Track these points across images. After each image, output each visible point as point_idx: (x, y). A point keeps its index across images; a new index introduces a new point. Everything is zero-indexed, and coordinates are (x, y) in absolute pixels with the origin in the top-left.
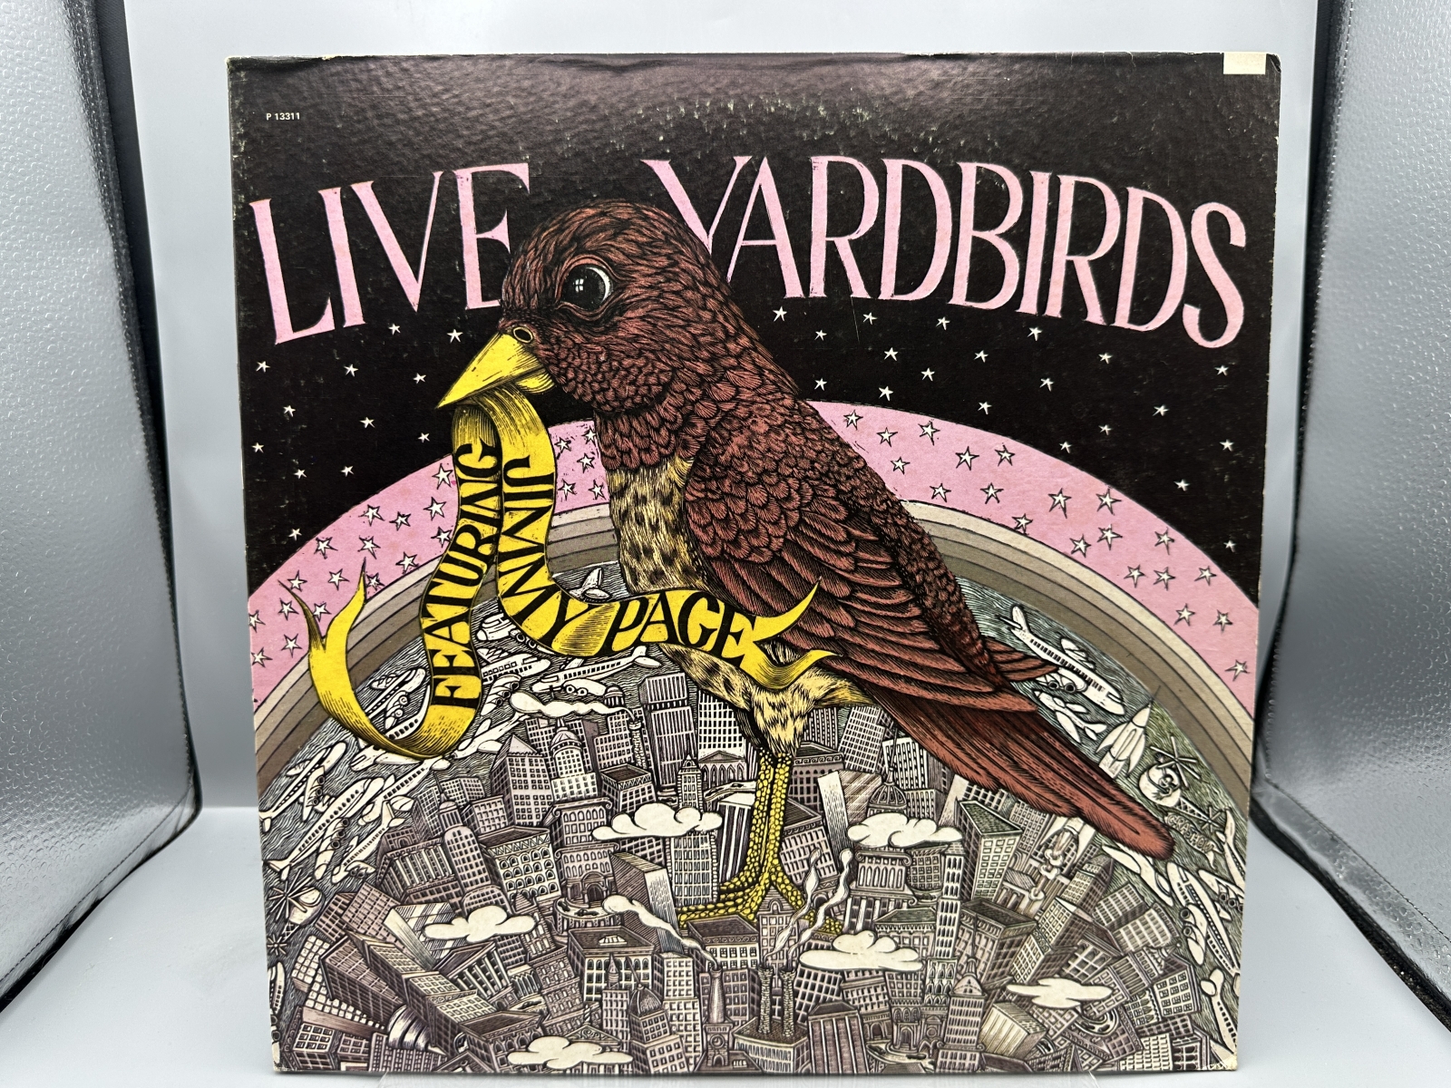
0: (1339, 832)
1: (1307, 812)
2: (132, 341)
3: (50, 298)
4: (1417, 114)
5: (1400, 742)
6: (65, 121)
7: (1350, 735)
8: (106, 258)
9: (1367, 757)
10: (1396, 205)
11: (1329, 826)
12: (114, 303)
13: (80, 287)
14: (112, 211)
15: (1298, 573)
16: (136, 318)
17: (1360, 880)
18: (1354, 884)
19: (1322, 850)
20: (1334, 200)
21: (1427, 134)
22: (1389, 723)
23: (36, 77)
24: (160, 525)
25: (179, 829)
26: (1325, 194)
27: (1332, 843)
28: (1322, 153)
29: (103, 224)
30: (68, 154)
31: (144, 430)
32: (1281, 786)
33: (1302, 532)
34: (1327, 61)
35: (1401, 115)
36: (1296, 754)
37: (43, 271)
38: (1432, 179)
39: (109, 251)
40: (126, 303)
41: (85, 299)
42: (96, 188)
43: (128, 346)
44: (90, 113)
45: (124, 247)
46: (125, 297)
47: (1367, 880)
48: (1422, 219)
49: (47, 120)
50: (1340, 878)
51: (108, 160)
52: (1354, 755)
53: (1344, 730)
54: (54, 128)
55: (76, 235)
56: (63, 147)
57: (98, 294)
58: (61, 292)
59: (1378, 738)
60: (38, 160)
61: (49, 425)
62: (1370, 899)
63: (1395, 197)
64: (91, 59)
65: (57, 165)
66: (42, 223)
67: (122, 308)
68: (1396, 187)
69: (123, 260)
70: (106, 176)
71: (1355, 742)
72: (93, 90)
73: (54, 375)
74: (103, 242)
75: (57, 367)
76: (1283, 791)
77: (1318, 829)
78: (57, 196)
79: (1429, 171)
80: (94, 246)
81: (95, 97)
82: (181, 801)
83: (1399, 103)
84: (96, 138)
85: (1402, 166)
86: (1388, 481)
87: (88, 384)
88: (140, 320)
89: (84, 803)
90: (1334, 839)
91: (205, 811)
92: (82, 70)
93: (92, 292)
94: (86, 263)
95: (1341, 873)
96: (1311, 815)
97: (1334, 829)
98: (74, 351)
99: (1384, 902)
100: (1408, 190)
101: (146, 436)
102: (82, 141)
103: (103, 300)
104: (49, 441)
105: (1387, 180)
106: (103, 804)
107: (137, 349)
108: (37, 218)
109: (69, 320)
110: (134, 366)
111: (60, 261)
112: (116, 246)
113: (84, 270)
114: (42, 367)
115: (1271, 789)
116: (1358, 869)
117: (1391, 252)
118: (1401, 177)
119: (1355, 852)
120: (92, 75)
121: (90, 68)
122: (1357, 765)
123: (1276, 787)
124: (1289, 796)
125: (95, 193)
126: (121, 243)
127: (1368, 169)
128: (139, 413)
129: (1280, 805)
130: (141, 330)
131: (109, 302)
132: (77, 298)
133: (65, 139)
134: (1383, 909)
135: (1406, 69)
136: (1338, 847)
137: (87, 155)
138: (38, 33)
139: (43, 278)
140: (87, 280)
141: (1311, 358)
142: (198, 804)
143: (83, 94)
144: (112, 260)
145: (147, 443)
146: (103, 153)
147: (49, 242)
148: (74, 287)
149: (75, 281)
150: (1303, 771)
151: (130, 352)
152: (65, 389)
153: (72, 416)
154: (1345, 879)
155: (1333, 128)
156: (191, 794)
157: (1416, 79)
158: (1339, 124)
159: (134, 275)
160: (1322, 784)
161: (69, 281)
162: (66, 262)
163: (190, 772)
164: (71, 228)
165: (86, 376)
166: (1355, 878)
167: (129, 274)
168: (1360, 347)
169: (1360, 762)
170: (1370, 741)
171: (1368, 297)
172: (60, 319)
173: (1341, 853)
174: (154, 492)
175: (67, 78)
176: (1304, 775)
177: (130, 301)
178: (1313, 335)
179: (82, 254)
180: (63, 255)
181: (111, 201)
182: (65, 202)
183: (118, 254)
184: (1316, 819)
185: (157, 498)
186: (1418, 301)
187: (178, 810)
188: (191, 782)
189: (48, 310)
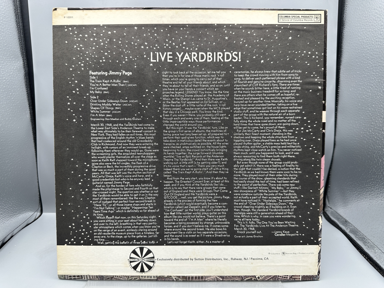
0: (347, 219)
1: (339, 214)
2: (27, 87)
3: (5, 74)
4: (364, 28)
5: (363, 193)
6: (11, 28)
7: (350, 192)
8: (21, 64)
9: (354, 198)
10: (359, 52)
11: (345, 218)
12: (23, 76)
13: (13, 71)
14: (23, 52)
15: (336, 150)
16: (28, 81)
17: (353, 232)
18: (351, 233)
19: (343, 224)
20: (343, 52)
21: (366, 33)
22: (359, 188)
23: (3, 16)
24: (33, 136)
25: (36, 218)
26: (341, 51)
27: (346, 222)
28: (340, 41)
29: (20, 56)
30: (11, 36)
31: (30, 110)
32: (332, 208)
33: (337, 140)
34: (341, 17)
35: (360, 29)
36: (336, 199)
37: (3, 66)
38: (368, 45)
39: (22, 63)
40: (26, 77)
41: (15, 74)
42: (19, 46)
43: (26, 88)
44: (18, 26)
45: (26, 62)
46: (26, 75)
47: (355, 231)
48: (366, 55)
49: (6, 27)
50: (348, 232)
51: (22, 39)
52: (351, 198)
53: (348, 191)
54: (8, 29)
55: (13, 58)
56: (10, 34)
57: (18, 74)
58: (8, 72)
59: (357, 193)
60: (3, 37)
61: (4, 107)
62: (355, 236)
63: (359, 50)
64: (18, 13)
65: (8, 39)
66: (3, 54)
67: (25, 78)
68: (359, 47)
69: (25, 65)
70: (22, 43)
71: (351, 194)
72: (19, 21)
73: (5, 94)
74: (20, 60)
75: (6, 92)
76: (332, 209)
77: (342, 219)
78: (8, 47)
79: (367, 43)
80: (18, 61)
81: (19, 23)
82: (37, 211)
83: (359, 26)
84: (19, 33)
85: (360, 42)
86: (358, 124)
87: (15, 97)
88: (30, 82)
89: (9, 208)
90: (346, 221)
91: (43, 214)
92: (16, 15)
93: (16, 73)
94: (15, 65)
95: (348, 230)
96: (340, 215)
97: (346, 218)
98: (11, 88)
99: (359, 237)
100: (362, 48)
101: (30, 112)
102: (15, 33)
103: (19, 75)
104: (3, 111)
105: (356, 46)
106: (15, 209)
107: (29, 89)
108: (2, 52)
109: (10, 80)
110: (28, 93)
111: (8, 64)
112: (24, 61)
113: (15, 67)
114: (2, 91)
115: (330, 209)
116: (352, 229)
117: (358, 65)
118: (360, 45)
119: (351, 224)
120: (19, 17)
121: (18, 15)
122: (352, 201)
123: (331, 208)
124: (334, 210)
125: (18, 47)
126: (25, 61)
127: (352, 44)
128: (28, 106)
129: (332, 213)
130: (30, 84)
131: (21, 76)
132: (13, 74)
133: (10, 33)
134: (359, 239)
135: (361, 17)
136: (347, 223)
137: (16, 37)
138: (4, 4)
139: (3, 68)
140: (15, 70)
141: (338, 94)
142: (42, 212)
143: (16, 21)
144: (22, 65)
145: (30, 114)
146: (21, 37)
147: (5, 59)
148: (12, 71)
149: (12, 70)
150: (338, 203)
151: (26, 90)
152: (8, 98)
153: (10, 105)
154: (349, 232)
155: (343, 34)
156: (40, 209)
157: (363, 19)
158: (344, 33)
159: (28, 70)
160: (343, 207)
161: (10, 69)
162: (10, 64)
163: (40, 203)
164: (11, 56)
165: (14, 95)
166: (352, 231)
167: (27, 69)
168: (351, 90)
169: (352, 200)
170: (355, 193)
171: (352, 77)
172: (7, 79)
173: (348, 225)
174: (32, 127)
175: (12, 17)
176: (338, 204)
177: (27, 76)
178: (339, 88)
179: (14, 63)
180: (9, 63)
181: (23, 50)
182: (10, 49)
183: (24, 64)
184: (341, 216)
185: (33, 129)
186: (365, 77)
187: (36, 213)
188: (40, 206)
189: (4, 77)
